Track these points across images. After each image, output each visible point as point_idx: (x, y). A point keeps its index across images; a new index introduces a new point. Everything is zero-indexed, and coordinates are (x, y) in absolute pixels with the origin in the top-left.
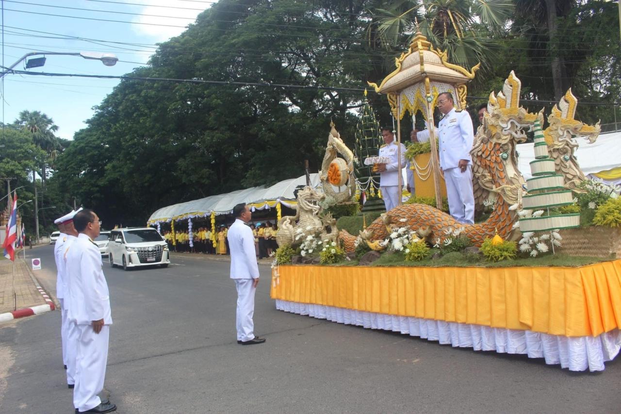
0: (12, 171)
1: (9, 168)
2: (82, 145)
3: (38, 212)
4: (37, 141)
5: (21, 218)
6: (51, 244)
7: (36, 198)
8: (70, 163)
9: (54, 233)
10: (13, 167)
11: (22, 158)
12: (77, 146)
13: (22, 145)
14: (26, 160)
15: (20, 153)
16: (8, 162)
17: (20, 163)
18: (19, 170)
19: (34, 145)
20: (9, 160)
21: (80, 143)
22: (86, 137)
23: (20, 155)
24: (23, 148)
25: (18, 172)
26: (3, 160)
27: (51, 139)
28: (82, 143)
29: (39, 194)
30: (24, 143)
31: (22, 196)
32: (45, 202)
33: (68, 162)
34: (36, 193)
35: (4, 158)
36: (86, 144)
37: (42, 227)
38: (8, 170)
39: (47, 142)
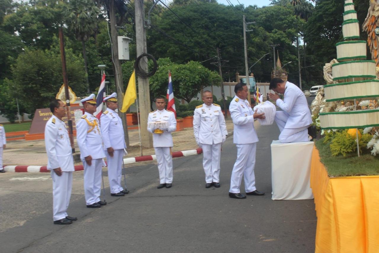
0: (279, 39)
1: (276, 37)
2: (320, 13)
3: (301, 70)
4: (297, 12)
5: (287, 76)
6: (311, 96)
7: (299, 60)
8: (311, 30)
9: (313, 87)
10: (279, 36)
11: (286, 28)
12: (316, 15)
13: (286, 17)
14: (289, 29)
15: (284, 23)
16: (276, 32)
17: (285, 32)
18: (285, 37)
19: (295, 16)
20: (277, 30)
21: (318, 12)
22: (323, 6)
23: (284, 25)
24: (286, 19)
25: (283, 39)
26: (273, 31)
27: (310, 9)
28: (320, 11)
29: (301, 56)
30: (287, 15)
31: (288, 58)
32: (306, 62)
33: (310, 29)
34: (299, 55)
35: (273, 29)
36: (323, 12)
37: (304, 82)
38: (276, 38)
39: (307, 12)
